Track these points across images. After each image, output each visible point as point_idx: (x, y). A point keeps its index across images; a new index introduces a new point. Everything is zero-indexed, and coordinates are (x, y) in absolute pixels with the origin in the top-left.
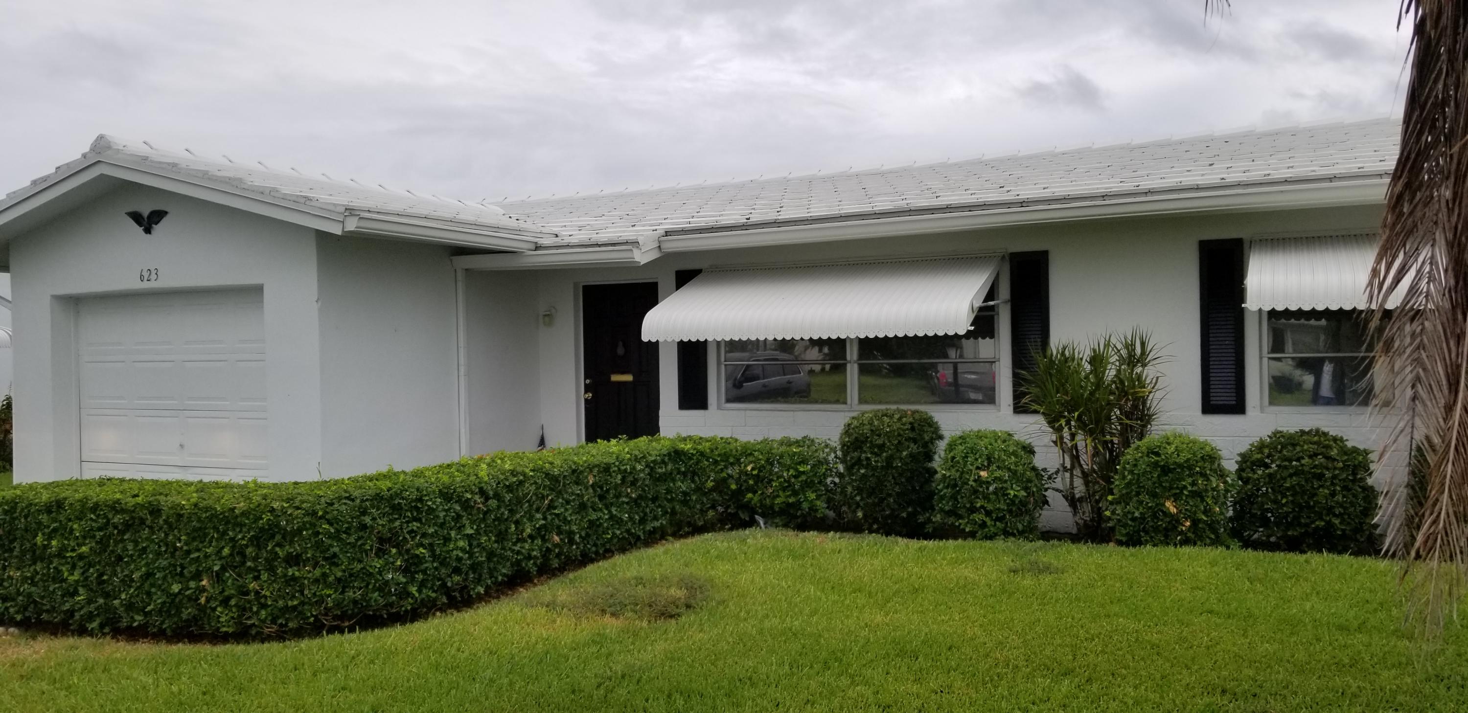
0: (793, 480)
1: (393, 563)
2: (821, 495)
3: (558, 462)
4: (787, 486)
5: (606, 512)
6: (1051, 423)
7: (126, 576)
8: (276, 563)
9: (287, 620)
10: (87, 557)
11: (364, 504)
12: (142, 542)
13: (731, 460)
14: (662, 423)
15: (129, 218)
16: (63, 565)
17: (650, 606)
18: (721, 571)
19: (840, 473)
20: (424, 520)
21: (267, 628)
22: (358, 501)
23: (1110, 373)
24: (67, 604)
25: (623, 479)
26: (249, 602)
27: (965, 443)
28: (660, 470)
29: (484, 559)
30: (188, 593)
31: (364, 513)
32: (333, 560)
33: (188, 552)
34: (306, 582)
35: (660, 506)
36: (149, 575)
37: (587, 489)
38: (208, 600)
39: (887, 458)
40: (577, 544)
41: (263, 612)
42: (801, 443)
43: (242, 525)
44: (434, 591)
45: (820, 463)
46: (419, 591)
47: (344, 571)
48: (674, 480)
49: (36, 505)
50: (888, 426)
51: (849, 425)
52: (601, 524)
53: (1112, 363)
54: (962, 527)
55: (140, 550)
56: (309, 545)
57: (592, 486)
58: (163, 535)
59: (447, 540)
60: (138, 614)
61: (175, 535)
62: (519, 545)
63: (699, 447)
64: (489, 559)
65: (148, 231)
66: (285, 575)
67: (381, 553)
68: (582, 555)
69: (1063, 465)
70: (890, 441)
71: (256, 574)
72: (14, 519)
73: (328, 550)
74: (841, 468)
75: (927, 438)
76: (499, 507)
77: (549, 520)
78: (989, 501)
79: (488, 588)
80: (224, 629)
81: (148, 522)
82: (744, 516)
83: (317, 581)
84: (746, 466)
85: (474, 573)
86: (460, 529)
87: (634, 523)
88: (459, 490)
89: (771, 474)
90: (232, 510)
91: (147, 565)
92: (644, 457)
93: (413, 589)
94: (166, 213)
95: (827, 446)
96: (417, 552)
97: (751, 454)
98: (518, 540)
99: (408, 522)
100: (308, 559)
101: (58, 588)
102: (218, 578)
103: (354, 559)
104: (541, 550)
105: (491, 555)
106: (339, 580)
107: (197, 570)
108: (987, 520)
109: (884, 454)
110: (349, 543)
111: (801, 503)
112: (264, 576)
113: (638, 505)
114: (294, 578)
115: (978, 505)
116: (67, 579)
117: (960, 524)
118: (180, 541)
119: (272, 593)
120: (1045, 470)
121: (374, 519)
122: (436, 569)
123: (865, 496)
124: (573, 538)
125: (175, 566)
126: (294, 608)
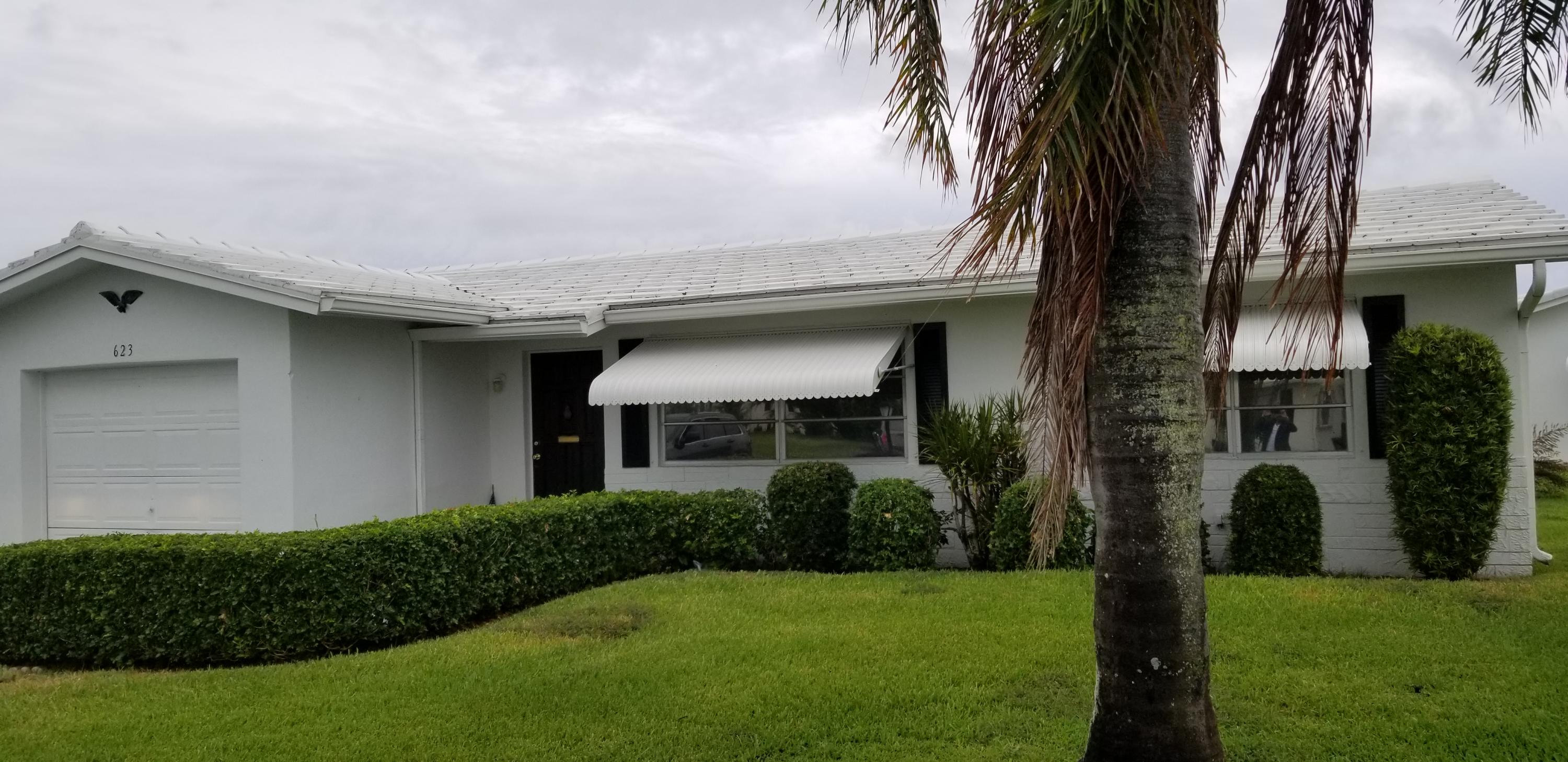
0: (726, 528)
1: (384, 597)
2: (752, 540)
3: (518, 513)
4: (721, 533)
5: (560, 557)
6: (945, 471)
7: (150, 614)
8: (286, 598)
9: (296, 646)
10: (112, 600)
11: (360, 547)
12: (166, 584)
13: (671, 511)
14: (607, 480)
15: (102, 297)
16: (90, 607)
17: (602, 629)
18: (662, 601)
19: (768, 520)
20: (409, 560)
21: (277, 653)
22: (355, 545)
23: (994, 428)
24: (93, 642)
25: (575, 528)
26: (262, 631)
27: (873, 490)
28: (607, 520)
29: (458, 594)
30: (208, 625)
31: (360, 554)
32: (335, 594)
33: (208, 591)
34: (312, 613)
35: (607, 553)
36: (173, 612)
37: (543, 536)
38: (226, 632)
39: (807, 505)
40: (535, 585)
41: (275, 640)
42: (734, 495)
43: (257, 567)
44: (417, 621)
45: (750, 511)
46: (405, 621)
47: (344, 603)
48: (619, 530)
49: (64, 556)
50: (809, 477)
51: (775, 477)
52: (556, 568)
53: (996, 419)
54: (871, 562)
55: (164, 591)
56: (315, 582)
57: (548, 534)
58: (185, 577)
59: (428, 577)
60: (160, 647)
61: (196, 577)
62: (486, 584)
63: (642, 500)
64: (462, 595)
65: (122, 309)
66: (294, 608)
67: (373, 588)
68: (539, 595)
69: (956, 507)
70: (810, 490)
71: (268, 607)
72: (42, 570)
73: (331, 585)
74: (769, 515)
75: (842, 486)
76: (470, 551)
77: (511, 563)
78: (893, 539)
79: (461, 620)
80: (242, 656)
81: (172, 567)
82: (683, 561)
83: (321, 612)
84: (684, 516)
85: (449, 607)
86: (438, 568)
87: (584, 568)
88: (437, 535)
89: (707, 523)
90: (249, 554)
91: (171, 603)
92: (593, 509)
93: (401, 619)
94: (141, 293)
95: (756, 496)
96: (404, 587)
97: (688, 505)
98: (486, 580)
99: (396, 562)
100: (314, 593)
101: (85, 629)
102: (234, 612)
103: (352, 593)
104: (504, 589)
105: (463, 591)
106: (339, 611)
107: (217, 606)
108: (892, 555)
109: (805, 502)
110: (348, 580)
111: (734, 548)
112: (276, 609)
113: (588, 552)
114: (301, 610)
115: (885, 543)
116: (94, 619)
117: (870, 560)
118: (201, 581)
119: (282, 624)
120: (943, 512)
121: (368, 559)
122: (419, 602)
123: (789, 539)
124: (532, 580)
125: (195, 603)
126: (302, 635)
